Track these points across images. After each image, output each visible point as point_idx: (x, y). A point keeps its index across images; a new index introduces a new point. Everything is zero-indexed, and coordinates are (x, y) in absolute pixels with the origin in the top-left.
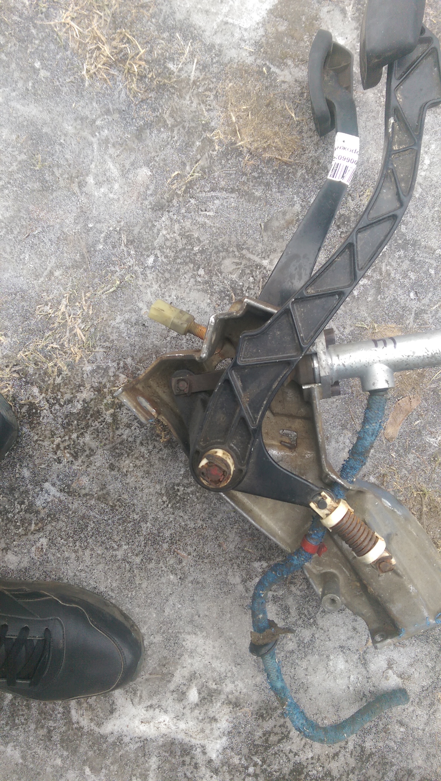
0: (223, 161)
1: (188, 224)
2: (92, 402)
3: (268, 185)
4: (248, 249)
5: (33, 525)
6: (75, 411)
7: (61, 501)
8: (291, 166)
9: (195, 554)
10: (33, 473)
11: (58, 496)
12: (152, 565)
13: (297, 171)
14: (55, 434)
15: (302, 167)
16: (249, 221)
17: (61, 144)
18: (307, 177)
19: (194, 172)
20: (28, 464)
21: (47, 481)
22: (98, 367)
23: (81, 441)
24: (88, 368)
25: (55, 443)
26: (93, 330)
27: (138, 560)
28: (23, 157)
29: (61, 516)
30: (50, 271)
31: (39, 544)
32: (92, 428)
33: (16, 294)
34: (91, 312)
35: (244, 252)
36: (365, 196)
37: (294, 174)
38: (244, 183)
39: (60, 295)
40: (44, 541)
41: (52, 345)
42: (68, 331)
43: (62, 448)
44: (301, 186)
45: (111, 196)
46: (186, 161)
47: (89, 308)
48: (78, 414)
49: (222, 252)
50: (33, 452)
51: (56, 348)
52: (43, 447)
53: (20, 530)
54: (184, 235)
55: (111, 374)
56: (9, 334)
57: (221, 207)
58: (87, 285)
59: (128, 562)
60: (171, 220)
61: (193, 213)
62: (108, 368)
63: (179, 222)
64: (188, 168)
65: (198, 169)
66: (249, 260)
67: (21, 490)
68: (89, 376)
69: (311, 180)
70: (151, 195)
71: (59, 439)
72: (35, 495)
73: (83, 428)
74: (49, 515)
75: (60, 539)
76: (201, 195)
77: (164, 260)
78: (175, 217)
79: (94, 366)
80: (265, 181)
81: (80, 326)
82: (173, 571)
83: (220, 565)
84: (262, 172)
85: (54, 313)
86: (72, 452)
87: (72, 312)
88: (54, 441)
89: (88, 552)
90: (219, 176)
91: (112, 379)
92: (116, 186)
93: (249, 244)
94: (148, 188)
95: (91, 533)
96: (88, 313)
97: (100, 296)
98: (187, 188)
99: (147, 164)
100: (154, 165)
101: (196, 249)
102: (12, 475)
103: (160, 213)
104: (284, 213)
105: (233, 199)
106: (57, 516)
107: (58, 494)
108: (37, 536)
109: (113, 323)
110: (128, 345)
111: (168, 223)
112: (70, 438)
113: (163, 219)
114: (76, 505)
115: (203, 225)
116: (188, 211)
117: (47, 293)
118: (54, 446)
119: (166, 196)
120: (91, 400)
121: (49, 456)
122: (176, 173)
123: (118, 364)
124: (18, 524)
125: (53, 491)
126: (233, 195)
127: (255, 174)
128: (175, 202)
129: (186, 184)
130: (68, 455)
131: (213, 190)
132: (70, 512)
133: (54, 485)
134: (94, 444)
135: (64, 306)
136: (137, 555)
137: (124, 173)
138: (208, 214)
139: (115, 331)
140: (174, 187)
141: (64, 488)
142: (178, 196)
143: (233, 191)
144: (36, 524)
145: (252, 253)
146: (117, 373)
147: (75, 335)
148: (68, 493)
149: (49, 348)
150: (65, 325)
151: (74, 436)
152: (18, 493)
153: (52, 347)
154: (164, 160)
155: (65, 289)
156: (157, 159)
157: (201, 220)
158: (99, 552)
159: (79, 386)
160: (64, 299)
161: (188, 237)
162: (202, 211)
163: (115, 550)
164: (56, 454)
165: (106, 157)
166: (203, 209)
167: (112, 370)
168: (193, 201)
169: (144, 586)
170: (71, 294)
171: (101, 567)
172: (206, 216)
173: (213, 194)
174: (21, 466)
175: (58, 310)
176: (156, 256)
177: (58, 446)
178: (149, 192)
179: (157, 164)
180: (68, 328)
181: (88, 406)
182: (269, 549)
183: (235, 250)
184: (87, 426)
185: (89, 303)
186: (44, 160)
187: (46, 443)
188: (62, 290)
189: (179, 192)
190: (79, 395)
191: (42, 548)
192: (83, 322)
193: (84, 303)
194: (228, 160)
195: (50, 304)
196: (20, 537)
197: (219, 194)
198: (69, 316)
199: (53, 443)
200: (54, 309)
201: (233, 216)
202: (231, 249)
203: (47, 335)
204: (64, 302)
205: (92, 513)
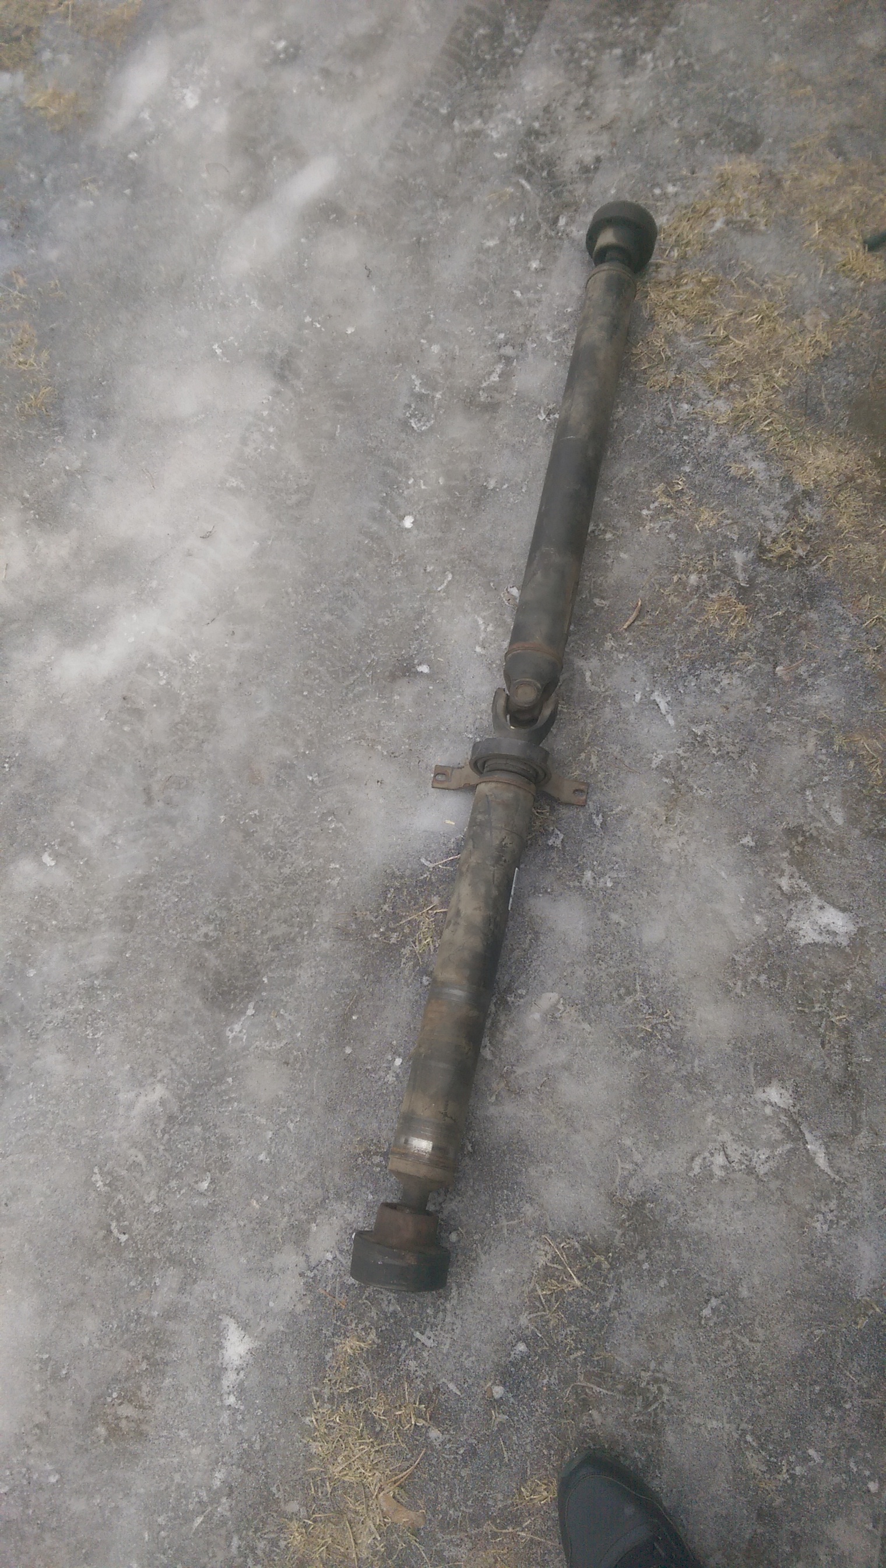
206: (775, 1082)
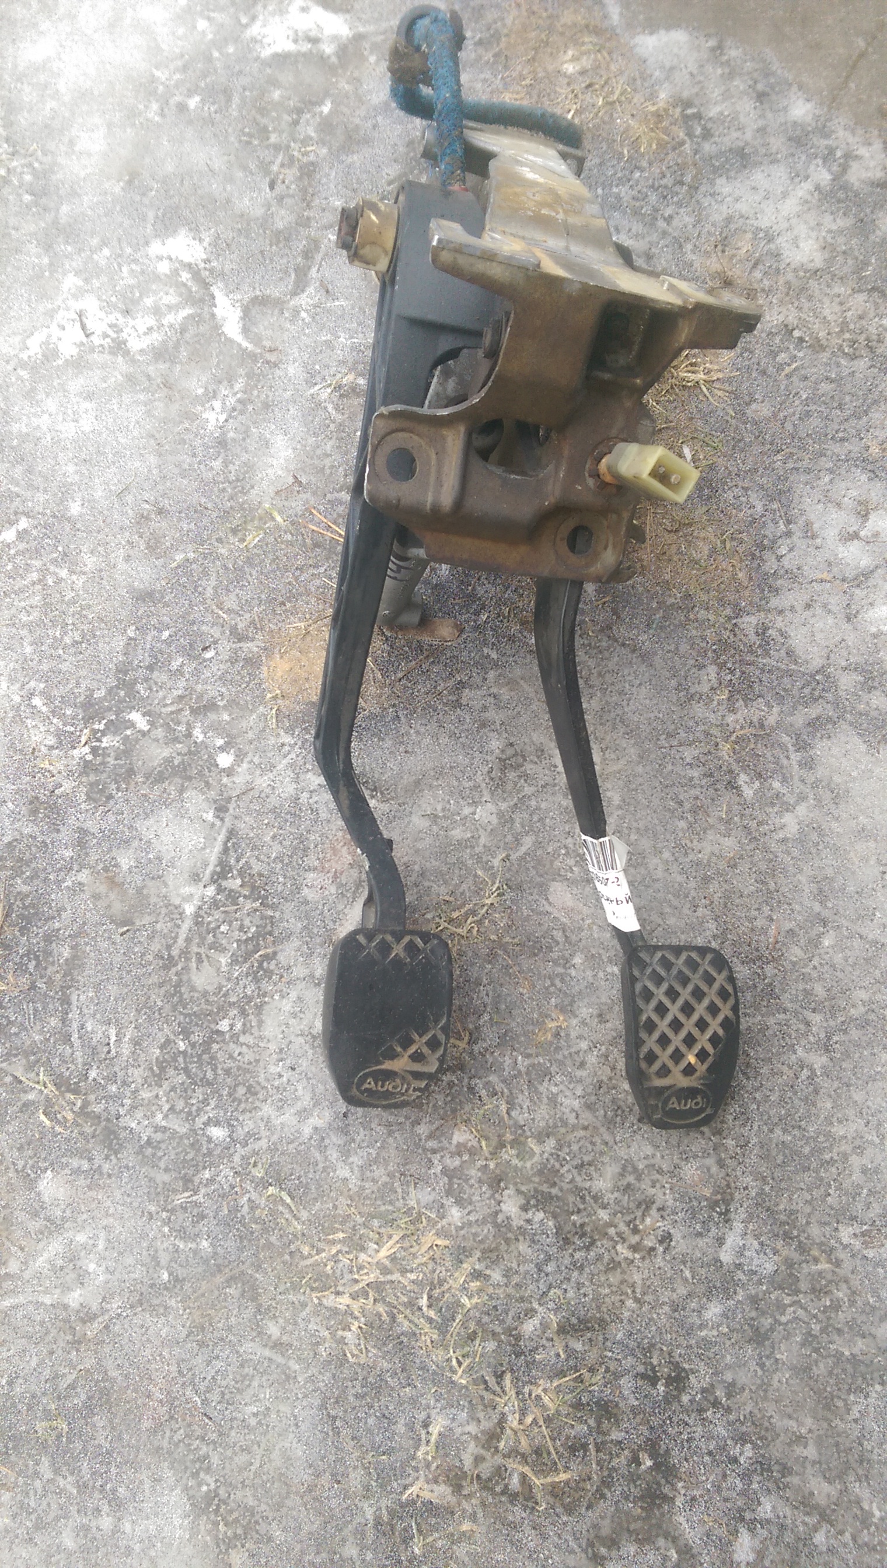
0: (14, 1030)
1: (137, 1074)
2: (523, 1188)
3: (48, 939)
4: (169, 947)
5: (819, 1267)
6: (551, 1223)
7: (751, 1216)
8: (11, 906)
9: (766, 909)
10: (709, 1295)
11: (741, 1226)
12: (819, 990)
13: (19, 893)
14: (612, 1260)
15: (12, 885)
16: (118, 959)
17: (10, 1383)
18: (28, 874)
19: (38, 1083)
20: (694, 1311)
21: (717, 1260)
22: (449, 1193)
23: (610, 1197)
24: (455, 1214)
25: (630, 1255)
26: (376, 1223)
27: (816, 1019)
28: (45, 1468)
29: (782, 1207)
30: (272, 1348)
31: (857, 1244)
32: (578, 1179)
33: (334, 1418)
34: (341, 1235)
35: (175, 952)
36: (51, 768)
37: (25, 896)
38: (50, 982)
39: (316, 1313)
40: (846, 1233)
41: (425, 1309)
42: (389, 1277)
43: (637, 1238)
44: (46, 879)
45: (101, 1245)
46: (19, 1104)
47: (333, 1242)
48: (555, 1216)
49: (181, 995)
50: (663, 1303)
51: (430, 1297)
52: (648, 1283)
53: (840, 1295)
54: (159, 1076)
55: (457, 1162)
56: (422, 1416)
57: (98, 1016)
58: (287, 1257)
59: (829, 1039)
60: (134, 1108)
61: (117, 1069)
62: (445, 1171)
63: (137, 1091)
64: (31, 1096)
65: (32, 1075)
66: (188, 940)
67: (754, 1314)
68: (470, 1208)
69: (33, 865)
70: (90, 1160)
71: (619, 1247)
72: (755, 1278)
73: (583, 1198)
74: (787, 1236)
75: (829, 1199)
76: (80, 1060)
77: (213, 1103)
78: (127, 1102)
79: (449, 1202)
80: (42, 944)
81: (373, 1253)
82: (815, 943)
83: (771, 856)
84: (27, 955)
85: (356, 1318)
86: (639, 1214)
87: (348, 1277)
88: (626, 1259)
89: (839, 1130)
90: (41, 1032)
91: (466, 1157)
92: (81, 1238)
93: (159, 946)
94: (77, 1172)
95: (796, 1132)
96: (342, 1241)
97: (303, 1223)
98: (69, 1090)
99: (31, 1183)
100: (33, 1166)
101: (182, 1046)
102: (728, 1343)
103: (123, 1135)
104: (96, 897)
105: (79, 998)
106: (783, 1217)
107: (738, 1226)
108: (841, 1255)
109: (354, 1182)
110: (391, 1140)
111: (139, 1114)
112: (611, 1224)
113: (133, 1125)
114: (748, 1180)
115: (136, 1043)
116: (112, 1078)
117: (318, 1344)
118: (637, 1256)
119: (88, 1130)
120: (519, 1192)
121: (662, 1265)
122: (43, 1117)
123: (434, 1152)
124: (828, 1303)
125: (733, 1239)
126: (74, 998)
127: (31, 966)
128: (98, 1109)
129: (62, 1094)
130: (648, 1221)
131: (67, 1039)
132: (767, 1188)
133: (720, 1241)
134: (611, 1170)
135: (340, 1299)
136: (808, 1024)
137: (54, 1227)
138: (113, 1038)
139: (368, 1174)
140: (70, 1116)
141: (721, 1214)
142: (86, 1104)
143: (66, 1001)
144: (816, 1260)
145: (177, 937)
146: (453, 1148)
147: (393, 1258)
148: (727, 1203)
149: (432, 1314)
150: (377, 1286)
151: (604, 1215)
152: (763, 1320)
153: (430, 1306)
154: (20, 1149)
155: (304, 1305)
156: (21, 1164)
157: (126, 1050)
158: (829, 1105)
159: (496, 1225)
160: (325, 1301)
161: (162, 1069)
162: (109, 1052)
163: (813, 1071)
164: (653, 1249)
165: (26, 1275)
166: (106, 1049)
167: (448, 1161)
168: (93, 1074)
169: (863, 995)
170: (312, 1289)
171: (858, 1096)
172: (119, 1041)
173: (75, 1036)
174: (702, 1327)
175: (349, 1312)
176: (206, 1124)
177: (634, 1248)
178: (85, 1166)
179: (31, 1162)
180: (382, 1279)
181: (533, 1197)
182: (711, 775)
183: (174, 970)
184: (578, 1191)
185: (321, 1245)
186: (47, 1414)
187: (637, 1277)
188: (308, 1310)
189: (79, 1103)
190: (516, 1223)
191: (863, 1234)
192: (363, 1249)
193: (323, 1255)
194: (10, 1022)
195: (340, 1333)
196: (854, 1292)
197: (75, 1025)
198: (356, 1281)
199: (633, 1261)
200: (350, 1320)
201: (113, 990)
202: (175, 978)
203: (406, 1323)
204: (330, 1301)
205: (754, 1140)
206: (183, 232)
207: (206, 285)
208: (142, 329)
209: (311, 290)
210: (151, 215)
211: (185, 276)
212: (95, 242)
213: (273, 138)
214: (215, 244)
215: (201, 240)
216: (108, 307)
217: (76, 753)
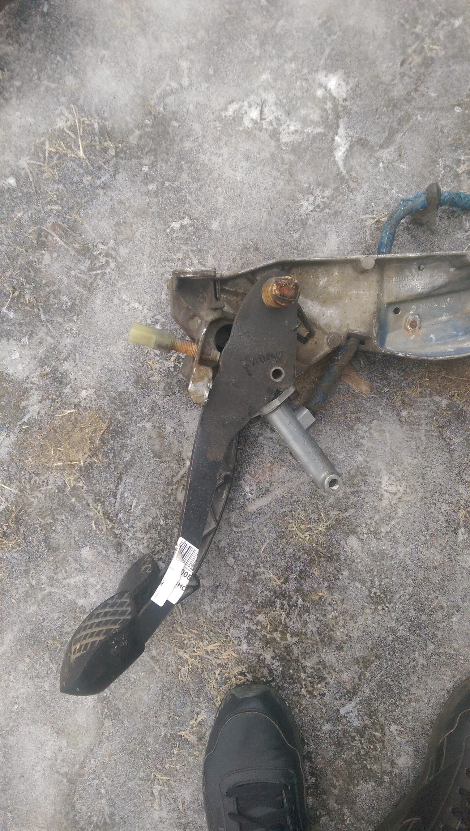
0: (94, 481)
1: (139, 524)
2: (276, 651)
3: (123, 446)
4: (173, 476)
5: (376, 733)
6: (281, 669)
7: (360, 703)
8: (111, 423)
9: (438, 592)
10: (328, 721)
11: (354, 704)
12: (439, 634)
13: (116, 419)
14: (298, 692)
15: (115, 414)
16: (149, 470)
17: (44, 620)
18: (124, 411)
19: (97, 509)
20: (319, 724)
21: (338, 710)
22: (246, 637)
23: (309, 670)
24: (244, 647)
25: (306, 695)
26: (211, 634)
27: (431, 646)
28: (46, 656)
29: (374, 706)
30: (151, 658)
31: (396, 733)
32: (300, 657)
33: (164, 695)
34: (196, 632)
35: (175, 480)
36: (153, 366)
37: (119, 422)
38: (116, 468)
39: (174, 655)
40: (393, 727)
41: (217, 675)
42: (208, 657)
43: (312, 689)
44: (131, 418)
45: (99, 587)
46: (86, 514)
47: (191, 632)
48: (283, 666)
49: (170, 499)
50: (310, 716)
51: (221, 672)
52: (307, 706)
53: (378, 747)
54: (147, 530)
55: (254, 627)
56: (198, 710)
57: (132, 492)
58: (171, 628)
59: (432, 656)
60: (132, 538)
61: (131, 518)
62: (248, 628)
63: (136, 532)
64: (92, 514)
65: (95, 505)
66: (182, 477)
67: (342, 736)
68: (252, 648)
69: (127, 408)
70: (106, 551)
71: (303, 690)
72: (349, 724)
73: (298, 666)
74: (371, 717)
75: (395, 713)
76: (117, 508)
77: (165, 552)
78: (130, 534)
79: (245, 641)
80: (119, 448)
81: (205, 645)
82: (449, 616)
83: (453, 572)
84: (110, 450)
85: (188, 665)
86: (317, 681)
87: (191, 648)
88: (303, 695)
89: (413, 690)
90: (105, 488)
91: (259, 628)
92: (92, 580)
93: (169, 474)
94: (100, 553)
95: (397, 683)
96: (196, 634)
97: (183, 619)
98: (108, 518)
99: (79, 548)
100: (82, 542)
101: (162, 522)
102: (326, 741)
103: (124, 548)
104: (150, 438)
105: (128, 480)
106: (373, 709)
107: (353, 703)
108: (387, 733)
109: (210, 614)
110: (232, 605)
111: (134, 542)
112: (305, 680)
113: (129, 545)
114: (367, 690)
115: (143, 510)
116: (128, 521)
117: (170, 666)
118: (308, 696)
119: (111, 538)
120: (274, 651)
121: (316, 703)
122: (93, 525)
123: (247, 618)
124: (372, 747)
125: (349, 707)
126: (124, 478)
127: (111, 455)
128: (117, 532)
129: (105, 518)
130: (319, 686)
131: (115, 496)
132: (373, 697)
133: (343, 705)
134: (315, 659)
135: (185, 654)
136: (427, 646)
137: (81, 570)
138: (134, 504)
139: (217, 614)
140: (105, 530)
141: (349, 697)
142: (113, 528)
143: (120, 478)
144: (376, 730)
145: (177, 474)
146: (255, 622)
147: (213, 651)
148: (354, 694)
149: (219, 678)
150: (202, 659)
151: (303, 675)
152: (344, 740)
153: (219, 675)
154: (80, 533)
155: (170, 649)
156: (77, 538)
157: (138, 512)
158: (416, 679)
159: (259, 659)
160: (179, 652)
161: (149, 527)
162: (131, 509)
163: (417, 664)
164: (315, 696)
165: (65, 582)
166: (129, 508)
167: (251, 625)
168: (120, 516)
169: (457, 647)
170: (176, 645)
171: (429, 681)
172: (136, 506)
173: (118, 496)
174: (319, 731)
175: (186, 661)
176: (160, 559)
177: (308, 692)
178: (104, 553)
179: (82, 540)
180: (205, 656)
181: (279, 656)
182: (449, 522)
183: (171, 487)
184: (297, 661)
185: (186, 631)
186: (54, 638)
187: (304, 703)
188: (170, 652)
189: (110, 526)
190: (267, 662)
191: (400, 731)
192: (202, 641)
193: (186, 635)
194: (93, 477)
195: (180, 667)
196: (384, 748)
197: (120, 491)
198: (195, 652)
199: (305, 697)
200: (186, 664)
201: (142, 482)
202: (170, 491)
203: (207, 676)
204: (181, 653)
205: (378, 677)
206: (340, 73)
207: (338, 117)
208: (292, 128)
209: (392, 149)
210: (328, 51)
211: (329, 105)
212: (290, 54)
213: (418, 29)
214: (353, 90)
215: (347, 83)
216: (279, 104)
217: (167, 363)
